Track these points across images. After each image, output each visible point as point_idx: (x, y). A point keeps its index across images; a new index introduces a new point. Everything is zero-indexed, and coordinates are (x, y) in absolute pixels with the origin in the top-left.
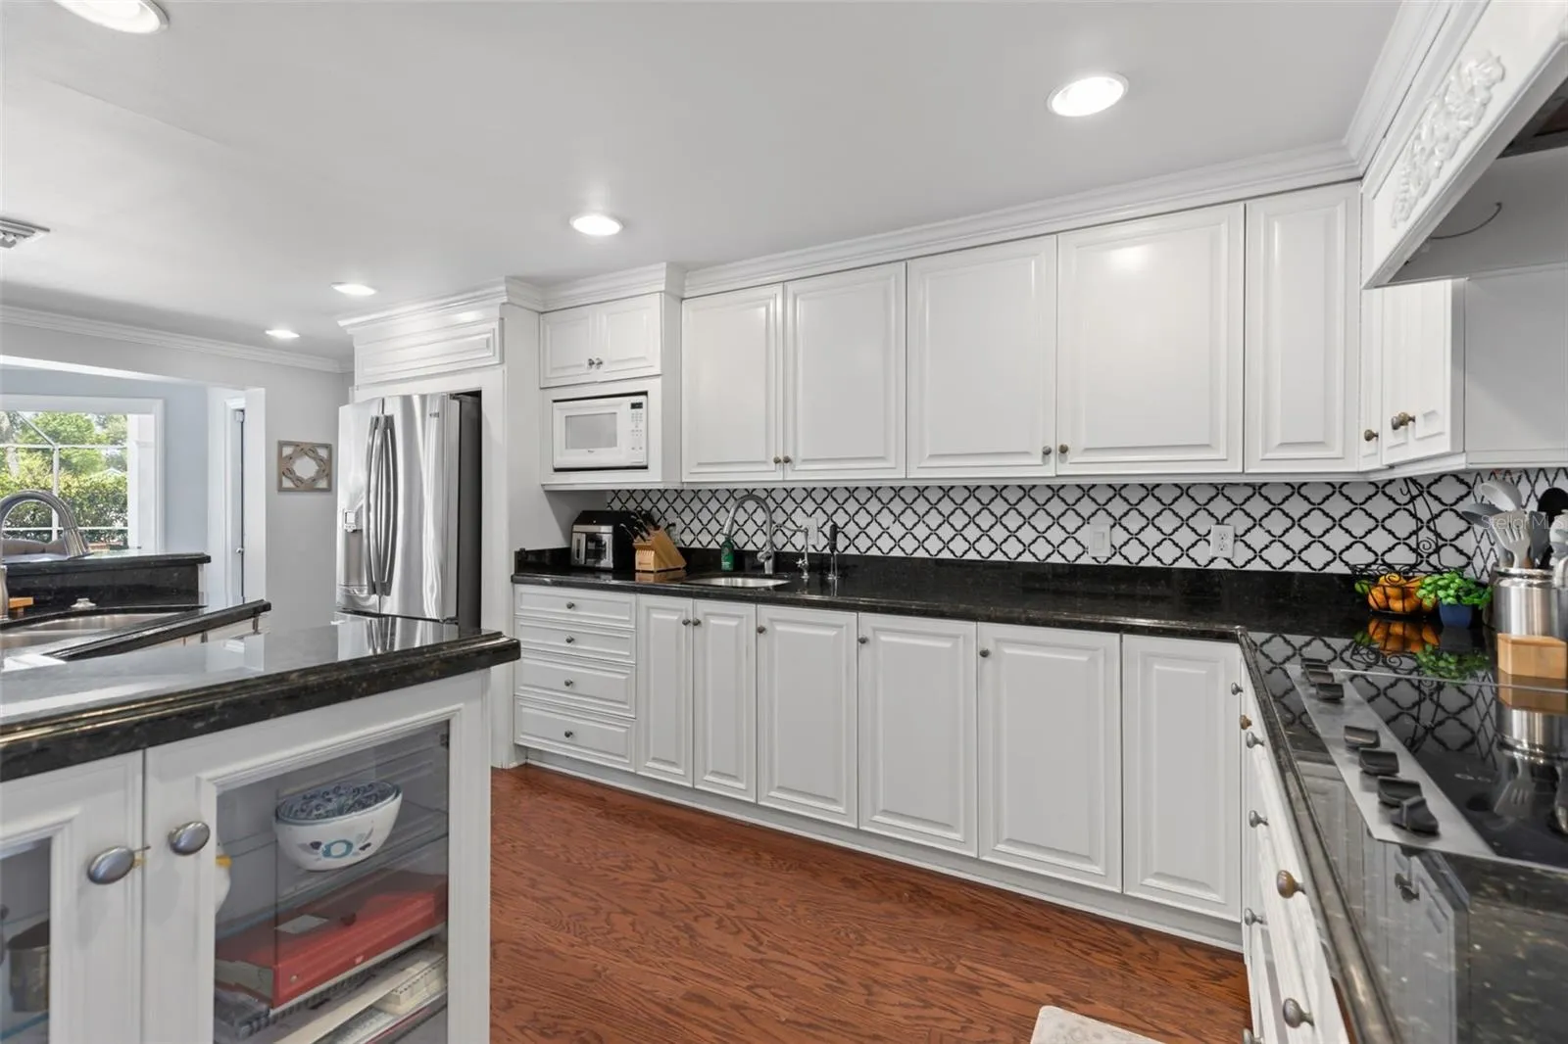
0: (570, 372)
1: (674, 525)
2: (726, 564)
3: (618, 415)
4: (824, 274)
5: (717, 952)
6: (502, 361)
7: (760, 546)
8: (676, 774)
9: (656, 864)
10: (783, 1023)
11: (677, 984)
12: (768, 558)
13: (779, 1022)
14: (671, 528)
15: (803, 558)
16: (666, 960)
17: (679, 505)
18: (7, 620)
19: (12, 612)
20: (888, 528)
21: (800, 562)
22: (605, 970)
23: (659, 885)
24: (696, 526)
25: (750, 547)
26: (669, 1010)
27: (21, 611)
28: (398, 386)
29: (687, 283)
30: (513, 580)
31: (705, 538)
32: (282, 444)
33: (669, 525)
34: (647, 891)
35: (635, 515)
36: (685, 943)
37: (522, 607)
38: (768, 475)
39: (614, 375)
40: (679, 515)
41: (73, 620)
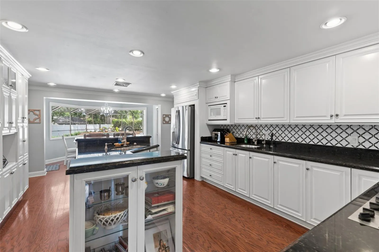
0: (212, 99)
1: (234, 132)
2: (246, 142)
3: (221, 108)
4: (267, 73)
5: (235, 225)
6: (198, 98)
7: (254, 138)
8: (232, 187)
9: (225, 205)
10: (246, 243)
11: (225, 229)
12: (256, 141)
13: (245, 242)
14: (234, 133)
15: (264, 141)
16: (224, 224)
17: (235, 128)
18: (126, 145)
19: (127, 144)
20: (287, 135)
21: (263, 142)
22: (211, 222)
23: (225, 209)
24: (239, 133)
25: (252, 138)
26: (223, 233)
27: (128, 144)
28: (182, 104)
29: (236, 78)
30: (201, 143)
31: (241, 135)
32: (163, 115)
33: (233, 132)
34: (222, 210)
35: (225, 130)
36: (228, 222)
37: (202, 148)
38: (254, 122)
39: (220, 100)
40: (235, 130)
41: (134, 146)
